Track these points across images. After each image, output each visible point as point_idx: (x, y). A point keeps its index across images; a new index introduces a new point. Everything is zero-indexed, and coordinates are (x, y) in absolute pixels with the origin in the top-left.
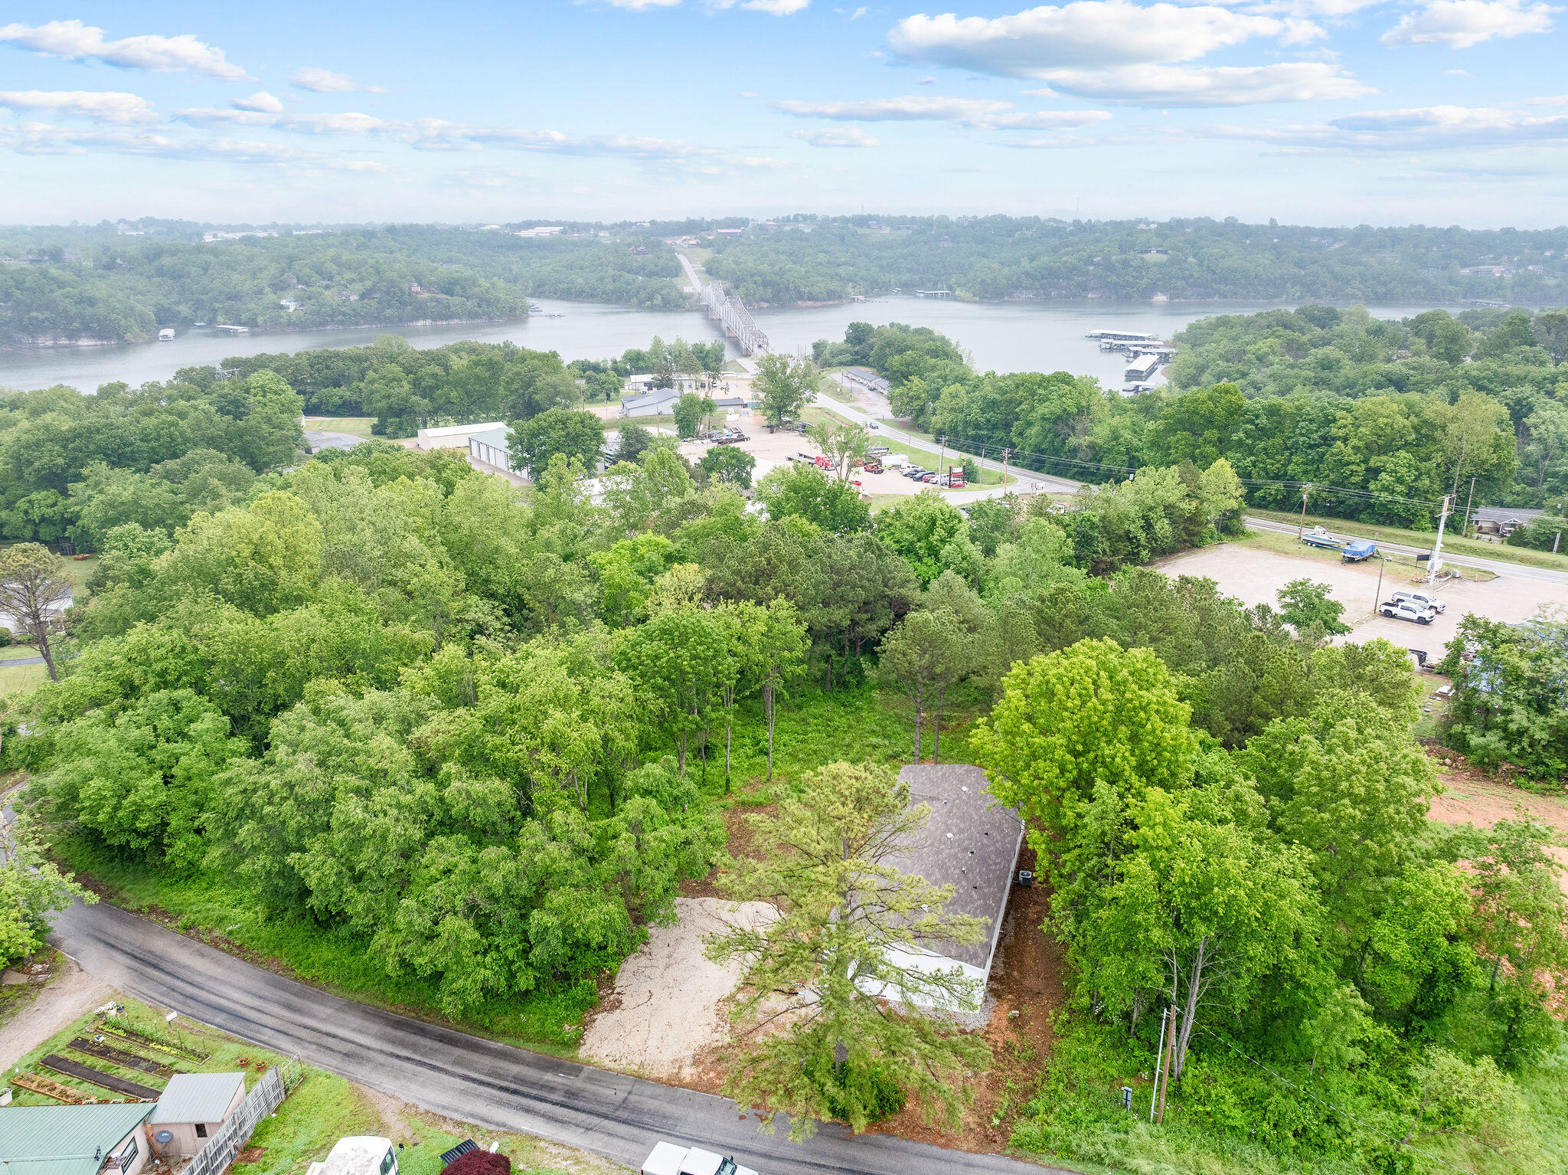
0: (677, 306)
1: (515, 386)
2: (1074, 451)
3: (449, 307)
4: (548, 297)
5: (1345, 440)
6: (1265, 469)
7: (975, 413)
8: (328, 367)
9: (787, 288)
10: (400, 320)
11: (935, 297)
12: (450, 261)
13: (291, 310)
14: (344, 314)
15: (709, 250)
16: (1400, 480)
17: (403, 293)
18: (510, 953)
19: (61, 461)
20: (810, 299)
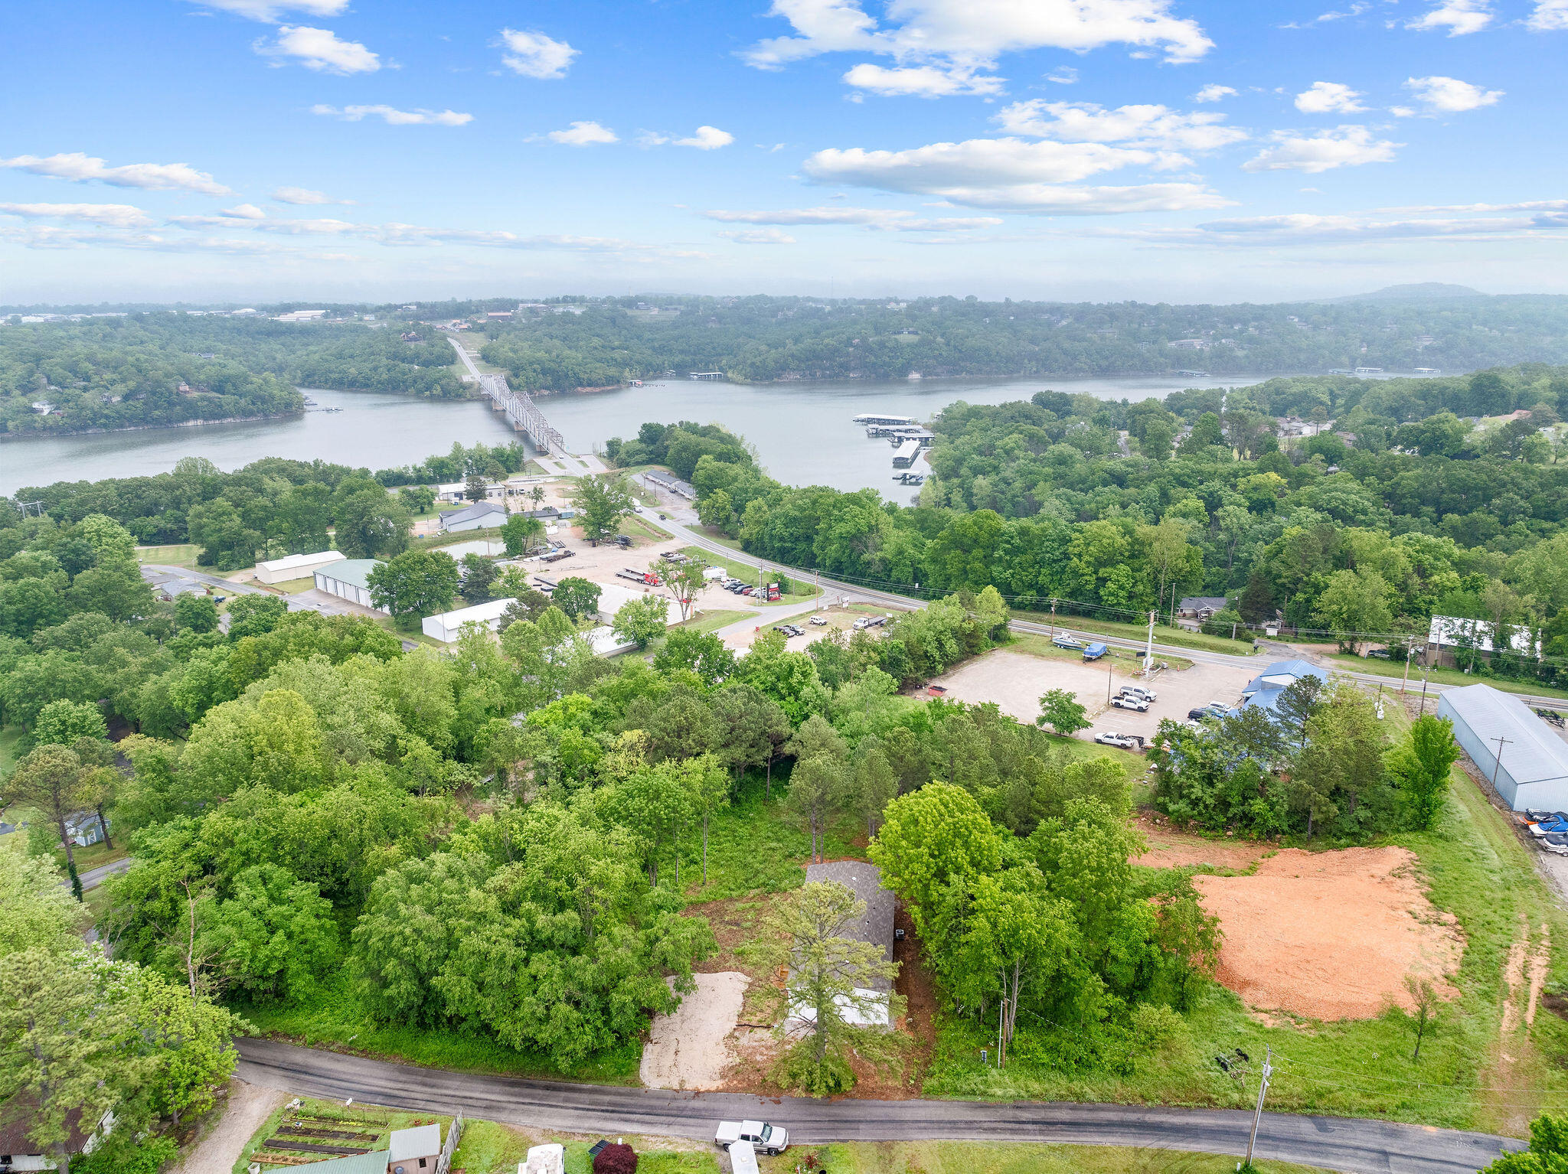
0: (459, 396)
2: (869, 564)
3: (221, 406)
4: (320, 388)
5: (1080, 556)
6: (1021, 580)
8: (138, 497)
9: (567, 376)
10: (170, 421)
11: (707, 379)
12: (209, 350)
13: (46, 413)
14: (107, 417)
15: (481, 334)
16: (1122, 588)
17: (171, 393)
20: (589, 385)
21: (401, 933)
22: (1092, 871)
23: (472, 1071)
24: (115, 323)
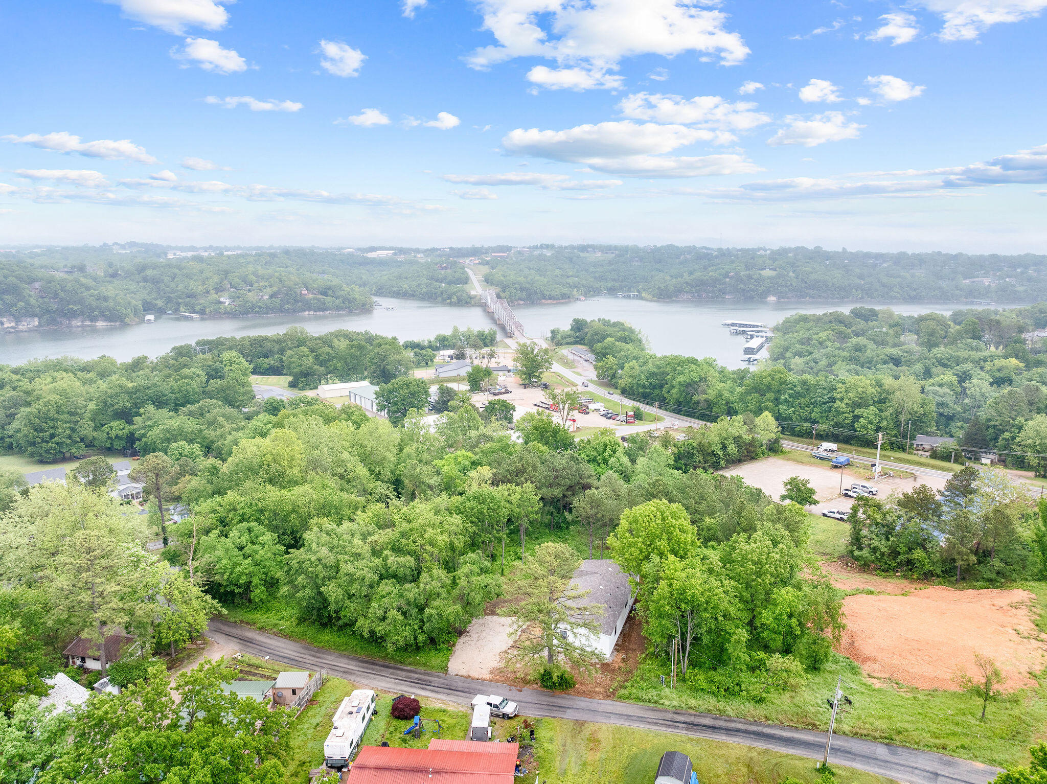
0: (467, 303)
1: (375, 361)
2: (698, 402)
3: (324, 303)
4: (385, 296)
5: (842, 400)
6: (799, 415)
7: (643, 379)
8: (261, 346)
9: (536, 293)
10: (294, 311)
11: (629, 297)
12: (324, 272)
13: (227, 304)
14: (260, 307)
15: (487, 267)
16: (871, 423)
17: (297, 295)
18: (416, 627)
19: (128, 405)
20: (550, 299)
21: (309, 560)
22: (755, 563)
23: (344, 653)
24: (273, 255)
